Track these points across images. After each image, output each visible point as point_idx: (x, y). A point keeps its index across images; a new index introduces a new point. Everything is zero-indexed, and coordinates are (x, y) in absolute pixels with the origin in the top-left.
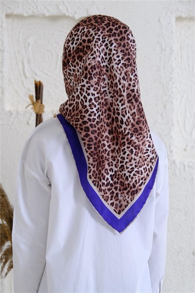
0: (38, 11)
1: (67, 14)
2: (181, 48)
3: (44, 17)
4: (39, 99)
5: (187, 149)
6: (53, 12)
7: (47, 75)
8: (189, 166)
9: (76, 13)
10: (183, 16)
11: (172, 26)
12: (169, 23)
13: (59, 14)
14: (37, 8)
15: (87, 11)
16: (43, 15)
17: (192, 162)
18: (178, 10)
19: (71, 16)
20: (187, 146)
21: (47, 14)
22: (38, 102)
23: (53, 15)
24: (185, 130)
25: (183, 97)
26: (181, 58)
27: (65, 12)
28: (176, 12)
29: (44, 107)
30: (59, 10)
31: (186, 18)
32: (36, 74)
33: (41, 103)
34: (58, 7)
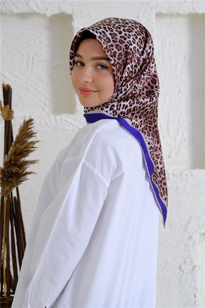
0: (6, 8)
1: (37, 11)
2: (162, 47)
3: (12, 14)
4: (7, 104)
5: (171, 156)
6: (23, 9)
7: (18, 77)
8: (173, 174)
9: (47, 10)
10: (164, 12)
11: (152, 23)
12: (149, 20)
13: (29, 11)
14: (4, 4)
15: (59, 8)
16: (11, 12)
17: (176, 169)
18: (158, 5)
19: (42, 13)
20: (171, 152)
21: (16, 12)
22: (6, 107)
23: (22, 12)
24: (169, 135)
25: (165, 99)
26: (163, 57)
27: (35, 9)
28: (156, 8)
29: (13, 113)
30: (29, 7)
31: (167, 15)
32: (5, 77)
33: (10, 108)
34: (27, 3)
